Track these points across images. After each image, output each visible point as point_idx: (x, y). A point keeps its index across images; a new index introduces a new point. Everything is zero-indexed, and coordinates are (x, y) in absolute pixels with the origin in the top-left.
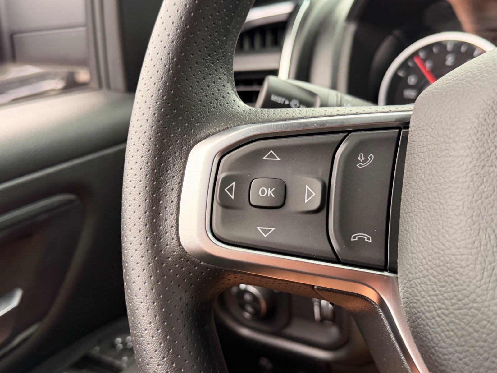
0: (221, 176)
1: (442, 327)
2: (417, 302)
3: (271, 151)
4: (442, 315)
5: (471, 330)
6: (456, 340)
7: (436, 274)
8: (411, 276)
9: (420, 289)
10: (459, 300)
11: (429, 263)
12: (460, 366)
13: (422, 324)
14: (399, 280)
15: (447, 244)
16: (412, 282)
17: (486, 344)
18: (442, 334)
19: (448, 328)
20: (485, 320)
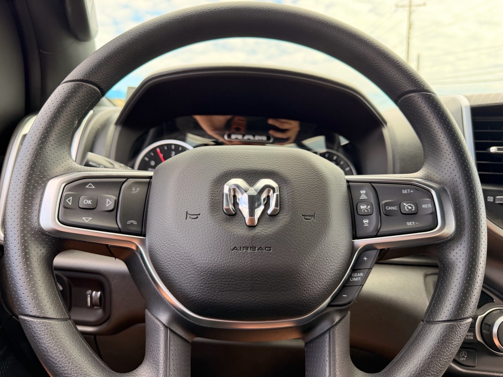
0: (64, 194)
1: (163, 253)
2: (153, 245)
3: (91, 184)
4: (163, 248)
5: (173, 251)
6: (168, 257)
7: (161, 233)
8: (151, 236)
9: (155, 240)
10: (169, 241)
11: (158, 229)
12: (169, 266)
13: (155, 254)
14: (147, 240)
15: (165, 221)
16: (152, 238)
17: (179, 255)
18: (163, 256)
19: (165, 253)
20: (178, 246)
